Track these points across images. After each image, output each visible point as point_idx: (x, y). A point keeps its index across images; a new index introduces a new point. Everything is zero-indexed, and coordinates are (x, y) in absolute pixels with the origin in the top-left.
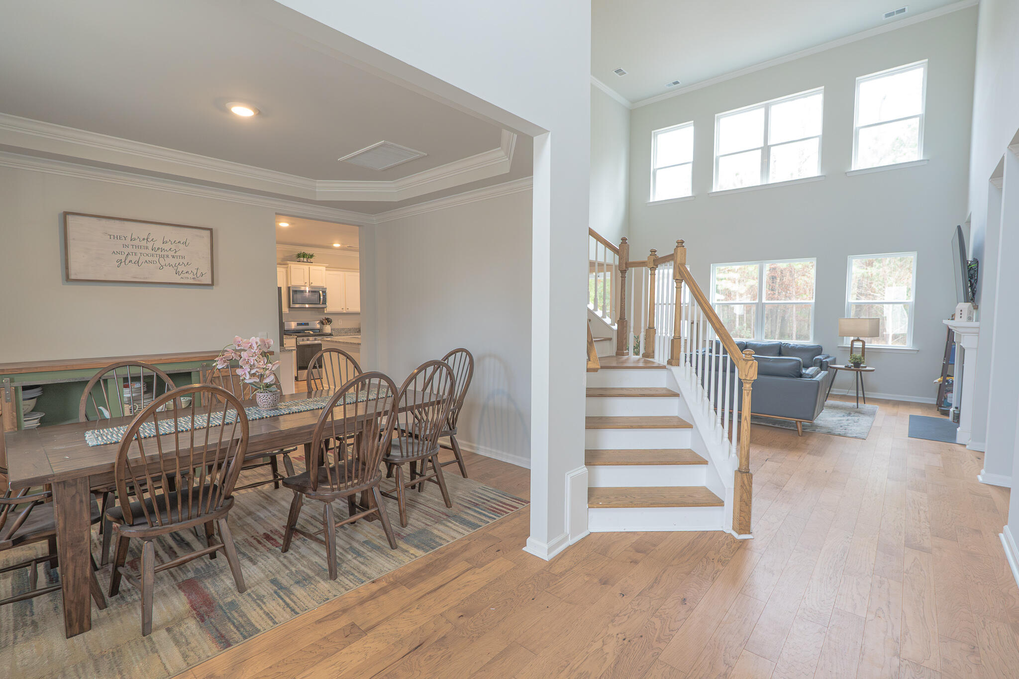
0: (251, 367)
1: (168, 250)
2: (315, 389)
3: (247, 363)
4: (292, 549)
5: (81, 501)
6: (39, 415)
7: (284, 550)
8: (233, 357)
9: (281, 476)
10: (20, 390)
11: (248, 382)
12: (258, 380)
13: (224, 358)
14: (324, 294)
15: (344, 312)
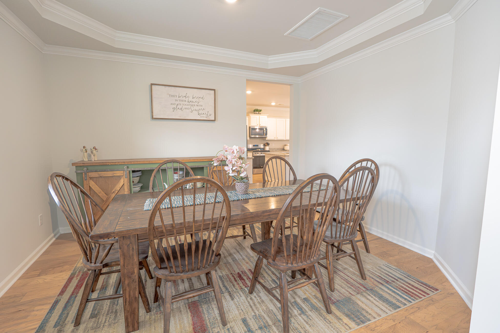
0: (233, 165)
1: (195, 102)
2: (267, 181)
3: (231, 162)
4: (255, 292)
5: (133, 248)
6: (140, 185)
7: (250, 292)
8: (223, 159)
9: (247, 233)
10: (131, 172)
11: (231, 175)
12: (237, 175)
13: (218, 159)
14: (266, 130)
15: (276, 139)
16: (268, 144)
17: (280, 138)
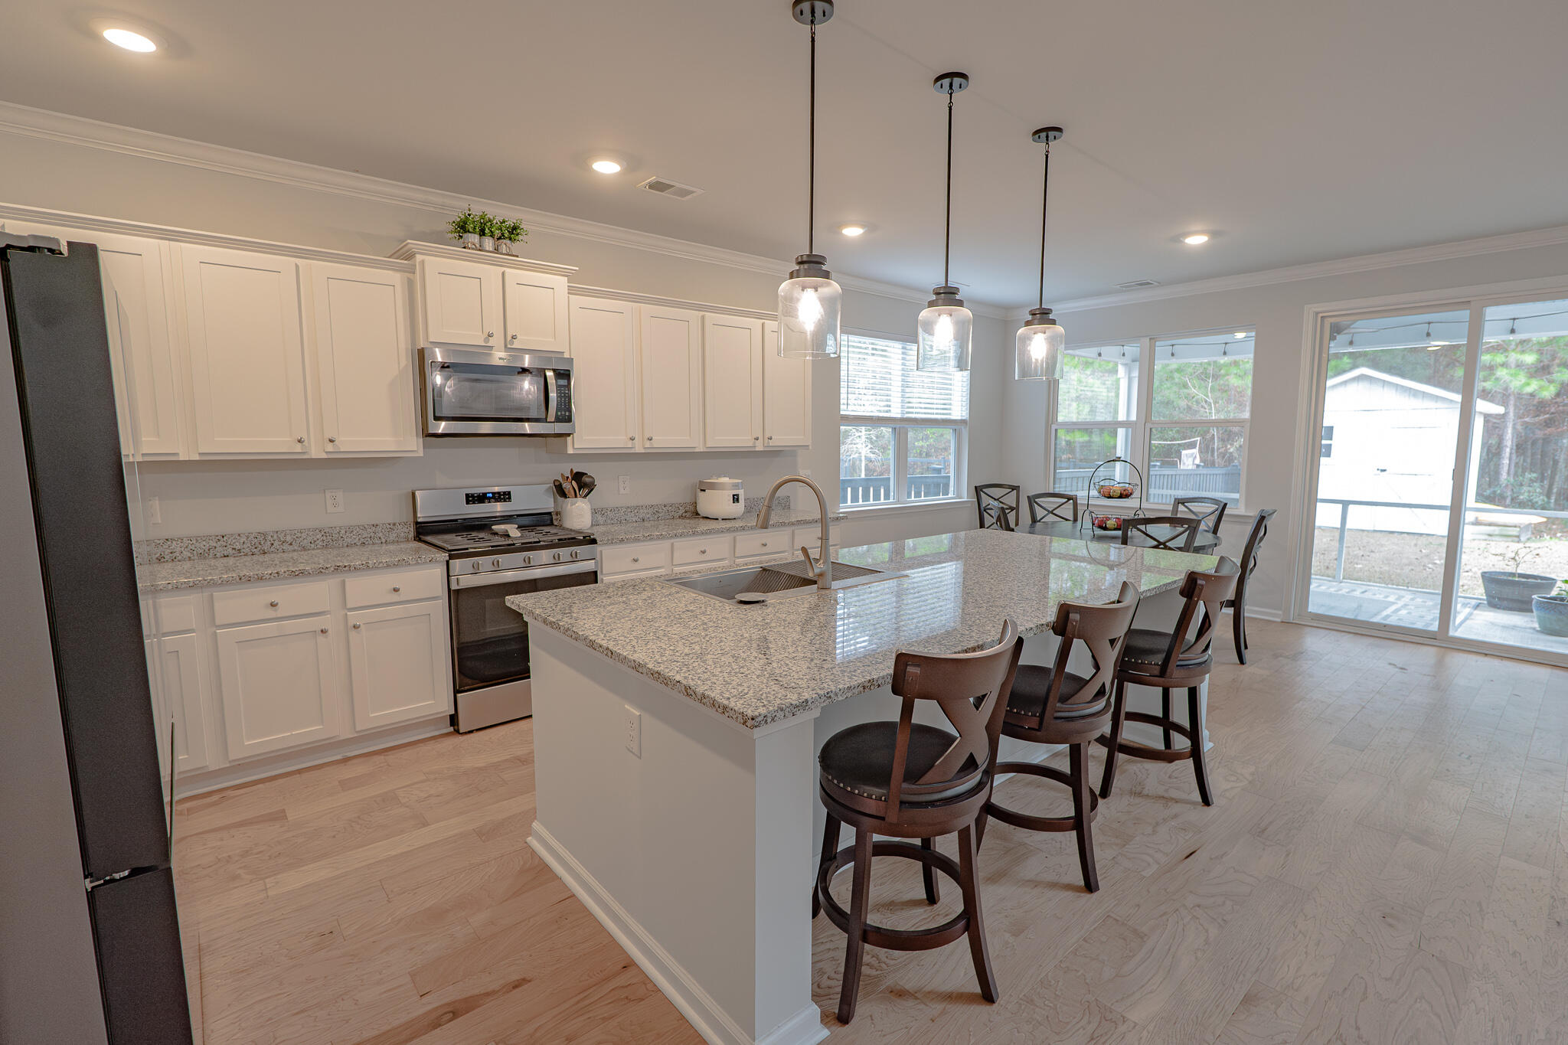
14: (563, 382)
15: (639, 449)
16: (583, 483)
17: (665, 440)
